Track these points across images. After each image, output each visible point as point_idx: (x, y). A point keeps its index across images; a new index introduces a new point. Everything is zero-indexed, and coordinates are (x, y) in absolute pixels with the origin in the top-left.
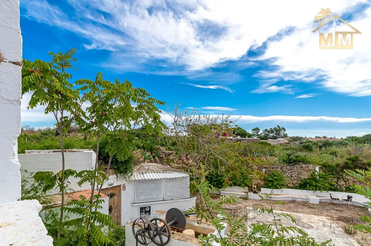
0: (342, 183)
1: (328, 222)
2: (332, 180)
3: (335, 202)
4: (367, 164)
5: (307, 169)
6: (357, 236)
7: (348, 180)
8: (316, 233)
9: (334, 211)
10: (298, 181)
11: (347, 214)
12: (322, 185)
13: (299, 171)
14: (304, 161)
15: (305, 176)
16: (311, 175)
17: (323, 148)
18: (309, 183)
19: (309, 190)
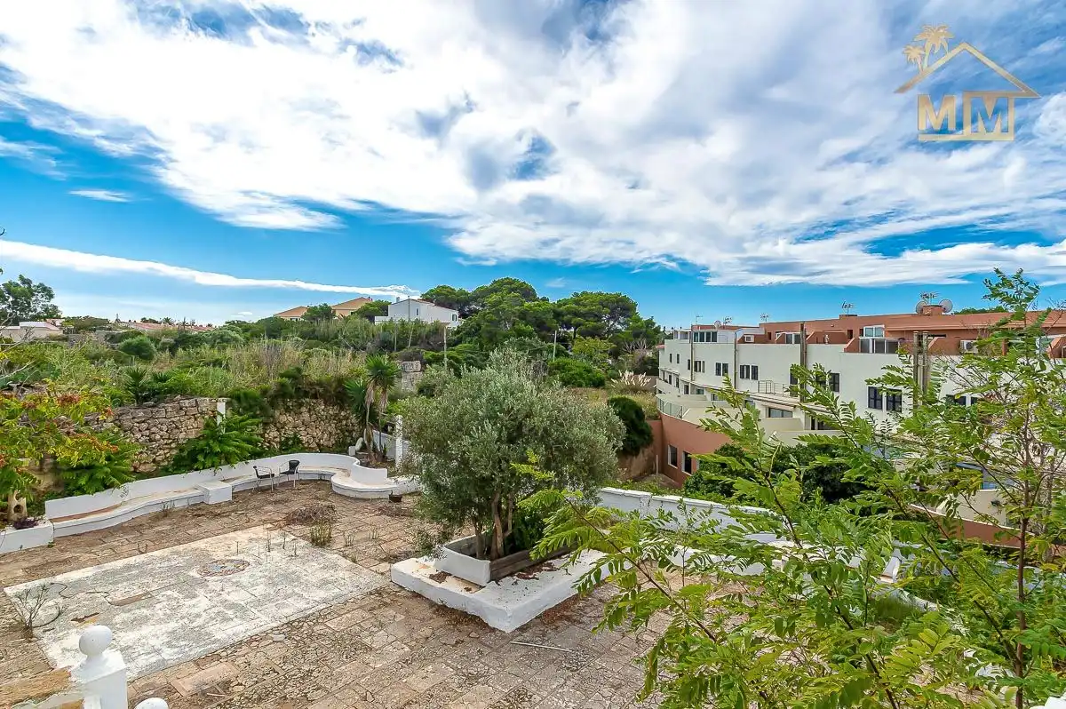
0: (272, 433)
1: (276, 538)
2: (252, 430)
3: (265, 483)
4: (317, 384)
5: (194, 410)
6: (335, 545)
7: (285, 424)
8: (260, 574)
9: (270, 507)
10: (171, 449)
11: (298, 504)
12: (237, 447)
13: (173, 419)
14: (184, 390)
15: (190, 430)
16: (207, 426)
17: (180, 351)
18: (202, 451)
19: (204, 468)
